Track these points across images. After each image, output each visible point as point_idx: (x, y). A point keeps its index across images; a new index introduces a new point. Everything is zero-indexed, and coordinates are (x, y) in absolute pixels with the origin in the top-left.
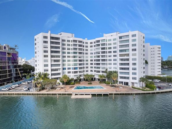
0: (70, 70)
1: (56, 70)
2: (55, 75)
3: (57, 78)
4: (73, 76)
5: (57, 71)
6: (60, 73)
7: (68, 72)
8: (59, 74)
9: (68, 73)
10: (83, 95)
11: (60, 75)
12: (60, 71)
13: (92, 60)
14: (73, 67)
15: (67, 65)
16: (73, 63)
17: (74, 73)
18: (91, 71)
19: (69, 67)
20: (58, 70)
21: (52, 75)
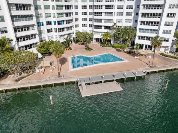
0: (50, 25)
1: (26, 28)
2: (24, 40)
3: (31, 45)
4: (58, 37)
5: (28, 30)
6: (35, 35)
7: (48, 30)
8: (33, 36)
9: (48, 32)
10: (101, 82)
11: (35, 38)
12: (35, 31)
13: (84, 7)
14: (57, 19)
15: (44, 16)
16: (56, 11)
17: (59, 32)
18: (84, 25)
19: (49, 19)
20: (30, 28)
21: (18, 41)
